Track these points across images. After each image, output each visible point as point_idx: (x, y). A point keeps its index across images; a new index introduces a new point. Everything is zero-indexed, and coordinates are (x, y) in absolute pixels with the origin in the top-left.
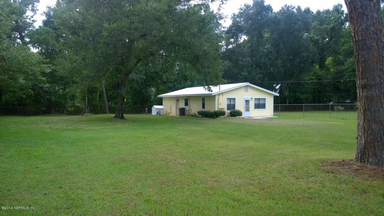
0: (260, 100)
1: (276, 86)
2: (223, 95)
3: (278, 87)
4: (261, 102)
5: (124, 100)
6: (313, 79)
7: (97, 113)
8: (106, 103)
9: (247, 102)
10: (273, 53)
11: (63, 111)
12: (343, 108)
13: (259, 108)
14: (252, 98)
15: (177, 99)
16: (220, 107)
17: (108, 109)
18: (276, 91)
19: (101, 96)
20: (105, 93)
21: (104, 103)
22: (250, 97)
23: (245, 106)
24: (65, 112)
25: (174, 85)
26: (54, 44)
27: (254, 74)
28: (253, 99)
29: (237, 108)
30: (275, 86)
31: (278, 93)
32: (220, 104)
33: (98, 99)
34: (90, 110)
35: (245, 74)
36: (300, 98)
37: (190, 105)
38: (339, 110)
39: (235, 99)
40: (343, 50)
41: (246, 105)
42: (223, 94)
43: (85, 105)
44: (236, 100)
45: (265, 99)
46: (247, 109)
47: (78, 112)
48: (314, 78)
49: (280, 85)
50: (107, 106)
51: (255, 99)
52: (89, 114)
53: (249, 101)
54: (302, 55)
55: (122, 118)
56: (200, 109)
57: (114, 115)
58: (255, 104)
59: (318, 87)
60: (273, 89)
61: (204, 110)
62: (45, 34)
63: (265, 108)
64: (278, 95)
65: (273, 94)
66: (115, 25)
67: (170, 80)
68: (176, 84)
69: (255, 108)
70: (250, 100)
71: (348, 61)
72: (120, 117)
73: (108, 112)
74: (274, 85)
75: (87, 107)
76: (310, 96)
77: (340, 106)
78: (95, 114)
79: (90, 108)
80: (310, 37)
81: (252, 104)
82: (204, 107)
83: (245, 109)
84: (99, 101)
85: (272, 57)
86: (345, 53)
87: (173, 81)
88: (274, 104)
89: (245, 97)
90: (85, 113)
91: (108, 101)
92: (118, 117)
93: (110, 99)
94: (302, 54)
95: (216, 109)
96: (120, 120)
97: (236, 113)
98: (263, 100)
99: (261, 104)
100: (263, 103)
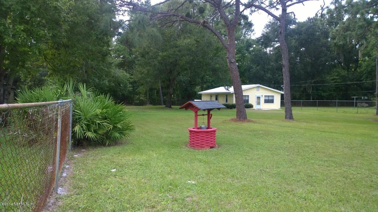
4: (270, 98)
5: (171, 96)
7: (155, 105)
8: (162, 97)
9: (259, 98)
10: (294, 58)
11: (132, 103)
12: (367, 105)
13: (268, 103)
15: (211, 95)
17: (162, 102)
19: (158, 92)
20: (161, 90)
21: (160, 97)
22: (261, 95)
24: (133, 103)
25: (212, 84)
26: (128, 57)
27: (277, 75)
28: (263, 96)
29: (250, 102)
33: (155, 94)
34: (150, 103)
35: (269, 75)
37: (218, 99)
38: (363, 107)
39: (248, 96)
41: (257, 100)
43: (147, 99)
44: (250, 97)
45: (274, 96)
46: (259, 103)
47: (141, 103)
50: (162, 99)
51: (265, 96)
52: (149, 105)
53: (260, 97)
55: (170, 107)
56: (225, 102)
57: (165, 106)
58: (265, 99)
61: (227, 103)
62: (123, 51)
63: (273, 103)
65: (280, 93)
66: (165, 54)
67: (208, 81)
68: (213, 84)
69: (265, 103)
70: (261, 96)
72: (169, 106)
73: (163, 104)
75: (148, 100)
76: (334, 94)
77: (364, 103)
78: (154, 105)
79: (150, 101)
80: (334, 43)
81: (262, 100)
82: (227, 101)
83: (256, 103)
84: (156, 96)
85: (293, 62)
87: (210, 81)
89: (256, 94)
90: (147, 104)
91: (163, 96)
92: (168, 107)
93: (164, 94)
94: (321, 59)
95: (234, 103)
96: (169, 109)
97: (249, 106)
98: (271, 97)
99: (270, 100)
100: (271, 99)
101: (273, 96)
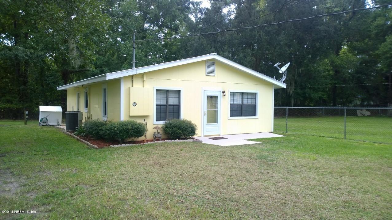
0: (245, 97)
1: (281, 66)
2: (144, 81)
3: (283, 69)
4: (247, 101)
6: (329, 71)
9: (212, 99)
12: (368, 113)
13: (241, 116)
14: (224, 92)
15: (78, 93)
16: (135, 112)
18: (279, 77)
22: (221, 89)
23: (206, 110)
28: (228, 95)
29: (185, 115)
30: (278, 66)
31: (284, 82)
32: (135, 105)
36: (312, 97)
37: (90, 105)
38: (364, 116)
39: (179, 92)
40: (376, 27)
41: (208, 107)
42: (145, 79)
44: (182, 94)
45: (256, 94)
46: (213, 118)
48: (329, 68)
49: (289, 64)
51: (233, 94)
53: (216, 97)
54: (318, 29)
56: (101, 116)
58: (231, 104)
59: (336, 82)
60: (273, 73)
61: (105, 118)
63: (255, 115)
64: (284, 86)
65: (273, 84)
69: (232, 115)
70: (220, 95)
71: (387, 40)
74: (275, 65)
77: (365, 111)
81: (224, 106)
82: (105, 111)
83: (206, 117)
86: (378, 30)
88: (275, 105)
89: (206, 87)
95: (123, 118)
97: (180, 128)
98: (250, 97)
99: (247, 106)
100: (250, 102)
101: (254, 95)
